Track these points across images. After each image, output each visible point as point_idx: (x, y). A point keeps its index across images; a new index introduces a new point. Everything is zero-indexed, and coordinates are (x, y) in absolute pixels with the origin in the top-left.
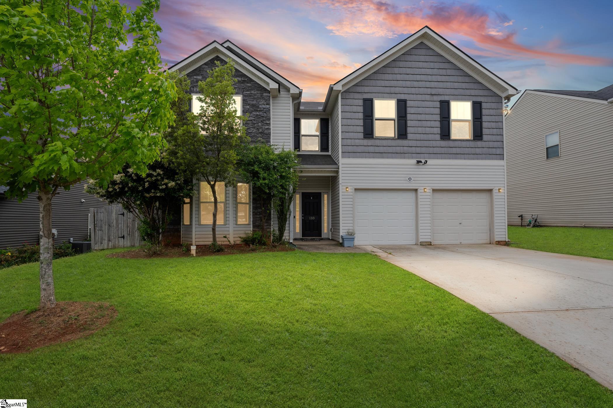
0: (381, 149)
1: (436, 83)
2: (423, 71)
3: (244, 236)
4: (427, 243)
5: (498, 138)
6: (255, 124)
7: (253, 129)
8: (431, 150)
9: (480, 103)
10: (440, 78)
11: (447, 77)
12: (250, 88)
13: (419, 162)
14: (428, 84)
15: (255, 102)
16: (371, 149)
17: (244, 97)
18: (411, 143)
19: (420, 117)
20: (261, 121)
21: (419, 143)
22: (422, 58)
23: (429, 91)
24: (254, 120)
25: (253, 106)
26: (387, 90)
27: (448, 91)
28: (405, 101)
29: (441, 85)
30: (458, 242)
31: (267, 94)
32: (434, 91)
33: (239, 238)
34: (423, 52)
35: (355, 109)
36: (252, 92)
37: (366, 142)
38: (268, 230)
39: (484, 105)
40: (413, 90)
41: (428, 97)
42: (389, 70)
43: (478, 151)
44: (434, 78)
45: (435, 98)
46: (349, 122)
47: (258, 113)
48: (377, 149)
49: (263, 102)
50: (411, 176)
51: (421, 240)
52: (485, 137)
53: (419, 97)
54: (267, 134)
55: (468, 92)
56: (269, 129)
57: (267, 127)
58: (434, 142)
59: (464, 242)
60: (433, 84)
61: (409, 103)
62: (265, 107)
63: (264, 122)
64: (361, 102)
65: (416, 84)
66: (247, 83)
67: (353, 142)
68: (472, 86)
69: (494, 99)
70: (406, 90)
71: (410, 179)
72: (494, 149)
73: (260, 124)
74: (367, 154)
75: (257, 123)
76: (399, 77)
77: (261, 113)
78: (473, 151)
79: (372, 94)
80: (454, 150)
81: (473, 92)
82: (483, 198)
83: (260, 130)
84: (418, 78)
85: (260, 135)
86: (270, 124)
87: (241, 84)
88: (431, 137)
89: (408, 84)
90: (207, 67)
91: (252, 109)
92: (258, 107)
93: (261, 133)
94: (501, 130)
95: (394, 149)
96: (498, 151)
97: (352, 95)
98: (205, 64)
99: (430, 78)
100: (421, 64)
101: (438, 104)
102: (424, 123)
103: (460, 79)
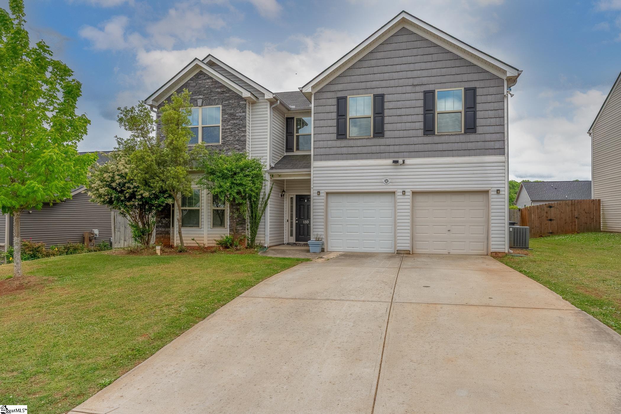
0: (355, 150)
1: (419, 72)
2: (404, 60)
3: (219, 239)
4: (406, 252)
5: (497, 129)
6: (232, 132)
7: (230, 137)
8: (412, 148)
9: (474, 90)
10: (423, 66)
11: (433, 63)
12: (228, 98)
13: (396, 162)
14: (410, 74)
15: (232, 111)
16: (344, 150)
17: (223, 107)
18: (388, 141)
19: (399, 112)
20: (238, 129)
21: (397, 141)
22: (404, 46)
23: (410, 82)
24: (232, 128)
25: (231, 114)
26: (363, 85)
27: (433, 80)
28: (382, 96)
29: (425, 73)
30: (445, 252)
31: (243, 102)
32: (416, 81)
33: (214, 241)
34: (404, 38)
35: (328, 109)
36: (230, 102)
37: (339, 143)
38: (243, 234)
39: (479, 92)
40: (392, 83)
41: (409, 89)
42: (365, 64)
43: (470, 146)
44: (417, 66)
45: (418, 89)
46: (322, 123)
47: (235, 122)
48: (350, 150)
49: (239, 111)
50: (388, 178)
51: (398, 248)
52: (479, 130)
53: (399, 90)
54: (242, 141)
55: (459, 78)
56: (245, 136)
57: (243, 134)
58: (415, 139)
59: (452, 252)
60: (415, 74)
61: (387, 98)
62: (241, 115)
63: (241, 130)
64: (334, 102)
65: (395, 75)
66: (226, 93)
67: (325, 144)
68: (464, 70)
69: (492, 83)
70: (384, 84)
71: (386, 181)
72: (493, 143)
73: (237, 132)
74: (340, 156)
75: (234, 131)
76: (376, 70)
77: (238, 121)
78: (464, 146)
79: (346, 91)
80: (440, 147)
81: (465, 77)
82: (478, 200)
83: (237, 138)
84: (398, 68)
85: (236, 142)
86: (245, 131)
87: (221, 95)
88: (411, 133)
89: (386, 76)
90: (192, 82)
91: (229, 118)
92: (235, 116)
93: (238, 140)
94: (502, 119)
95: (369, 150)
96: (498, 145)
97: (325, 95)
98: (191, 80)
99: (412, 67)
100: (401, 53)
101: (421, 96)
102: (405, 118)
103: (449, 63)
